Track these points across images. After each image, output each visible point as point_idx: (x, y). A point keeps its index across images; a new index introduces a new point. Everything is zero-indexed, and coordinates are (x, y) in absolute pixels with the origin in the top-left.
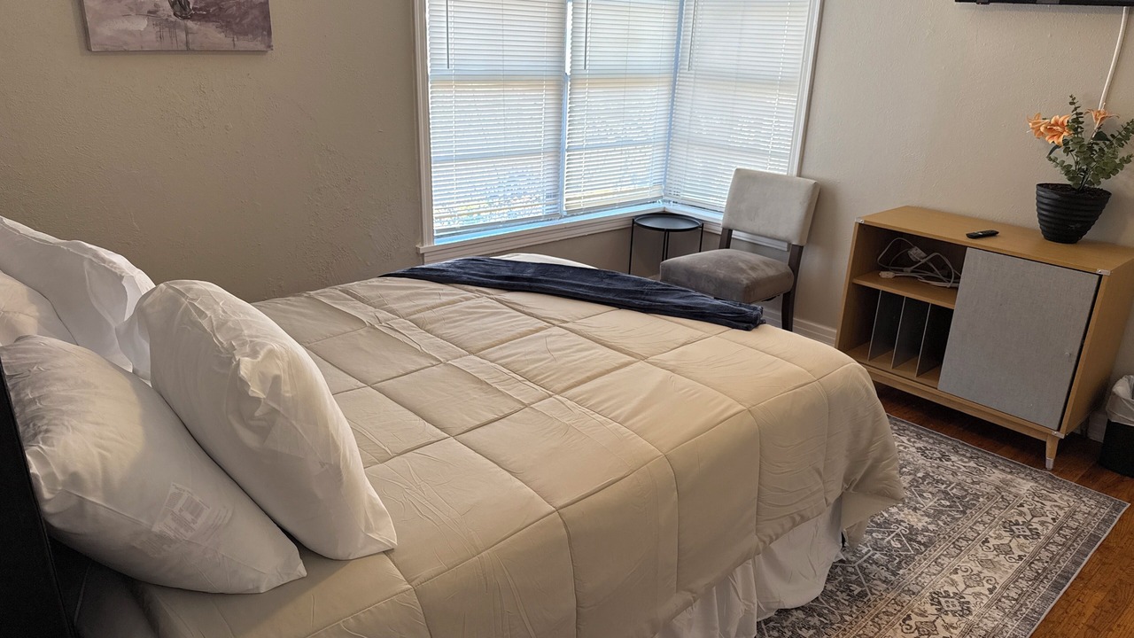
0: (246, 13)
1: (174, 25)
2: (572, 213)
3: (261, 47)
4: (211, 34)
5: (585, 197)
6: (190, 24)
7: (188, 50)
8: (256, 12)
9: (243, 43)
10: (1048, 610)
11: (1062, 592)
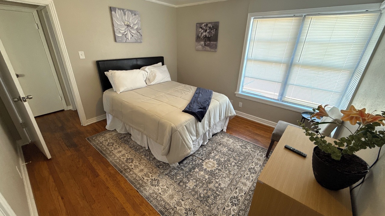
0: (213, 45)
1: (204, 47)
2: (285, 102)
3: (214, 51)
4: (208, 48)
5: (291, 99)
6: (206, 47)
7: (205, 50)
8: (214, 45)
9: (212, 50)
10: (151, 205)
11: (159, 213)
